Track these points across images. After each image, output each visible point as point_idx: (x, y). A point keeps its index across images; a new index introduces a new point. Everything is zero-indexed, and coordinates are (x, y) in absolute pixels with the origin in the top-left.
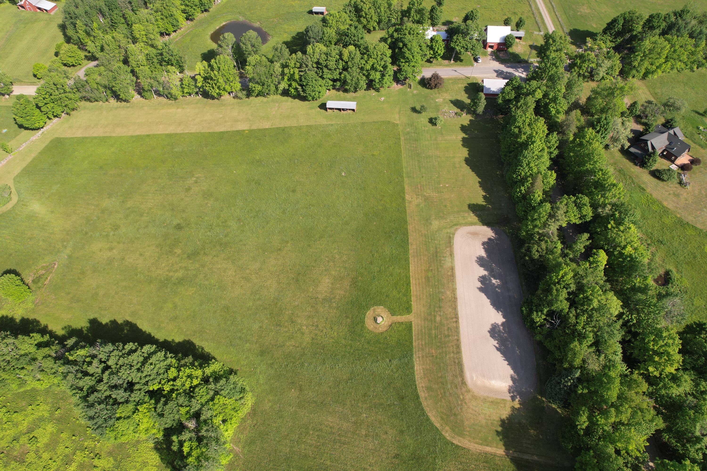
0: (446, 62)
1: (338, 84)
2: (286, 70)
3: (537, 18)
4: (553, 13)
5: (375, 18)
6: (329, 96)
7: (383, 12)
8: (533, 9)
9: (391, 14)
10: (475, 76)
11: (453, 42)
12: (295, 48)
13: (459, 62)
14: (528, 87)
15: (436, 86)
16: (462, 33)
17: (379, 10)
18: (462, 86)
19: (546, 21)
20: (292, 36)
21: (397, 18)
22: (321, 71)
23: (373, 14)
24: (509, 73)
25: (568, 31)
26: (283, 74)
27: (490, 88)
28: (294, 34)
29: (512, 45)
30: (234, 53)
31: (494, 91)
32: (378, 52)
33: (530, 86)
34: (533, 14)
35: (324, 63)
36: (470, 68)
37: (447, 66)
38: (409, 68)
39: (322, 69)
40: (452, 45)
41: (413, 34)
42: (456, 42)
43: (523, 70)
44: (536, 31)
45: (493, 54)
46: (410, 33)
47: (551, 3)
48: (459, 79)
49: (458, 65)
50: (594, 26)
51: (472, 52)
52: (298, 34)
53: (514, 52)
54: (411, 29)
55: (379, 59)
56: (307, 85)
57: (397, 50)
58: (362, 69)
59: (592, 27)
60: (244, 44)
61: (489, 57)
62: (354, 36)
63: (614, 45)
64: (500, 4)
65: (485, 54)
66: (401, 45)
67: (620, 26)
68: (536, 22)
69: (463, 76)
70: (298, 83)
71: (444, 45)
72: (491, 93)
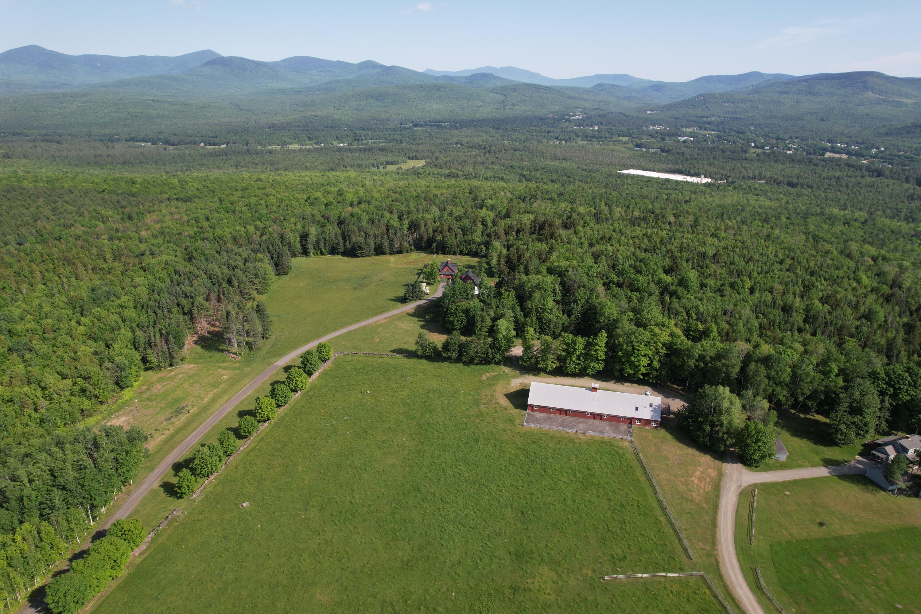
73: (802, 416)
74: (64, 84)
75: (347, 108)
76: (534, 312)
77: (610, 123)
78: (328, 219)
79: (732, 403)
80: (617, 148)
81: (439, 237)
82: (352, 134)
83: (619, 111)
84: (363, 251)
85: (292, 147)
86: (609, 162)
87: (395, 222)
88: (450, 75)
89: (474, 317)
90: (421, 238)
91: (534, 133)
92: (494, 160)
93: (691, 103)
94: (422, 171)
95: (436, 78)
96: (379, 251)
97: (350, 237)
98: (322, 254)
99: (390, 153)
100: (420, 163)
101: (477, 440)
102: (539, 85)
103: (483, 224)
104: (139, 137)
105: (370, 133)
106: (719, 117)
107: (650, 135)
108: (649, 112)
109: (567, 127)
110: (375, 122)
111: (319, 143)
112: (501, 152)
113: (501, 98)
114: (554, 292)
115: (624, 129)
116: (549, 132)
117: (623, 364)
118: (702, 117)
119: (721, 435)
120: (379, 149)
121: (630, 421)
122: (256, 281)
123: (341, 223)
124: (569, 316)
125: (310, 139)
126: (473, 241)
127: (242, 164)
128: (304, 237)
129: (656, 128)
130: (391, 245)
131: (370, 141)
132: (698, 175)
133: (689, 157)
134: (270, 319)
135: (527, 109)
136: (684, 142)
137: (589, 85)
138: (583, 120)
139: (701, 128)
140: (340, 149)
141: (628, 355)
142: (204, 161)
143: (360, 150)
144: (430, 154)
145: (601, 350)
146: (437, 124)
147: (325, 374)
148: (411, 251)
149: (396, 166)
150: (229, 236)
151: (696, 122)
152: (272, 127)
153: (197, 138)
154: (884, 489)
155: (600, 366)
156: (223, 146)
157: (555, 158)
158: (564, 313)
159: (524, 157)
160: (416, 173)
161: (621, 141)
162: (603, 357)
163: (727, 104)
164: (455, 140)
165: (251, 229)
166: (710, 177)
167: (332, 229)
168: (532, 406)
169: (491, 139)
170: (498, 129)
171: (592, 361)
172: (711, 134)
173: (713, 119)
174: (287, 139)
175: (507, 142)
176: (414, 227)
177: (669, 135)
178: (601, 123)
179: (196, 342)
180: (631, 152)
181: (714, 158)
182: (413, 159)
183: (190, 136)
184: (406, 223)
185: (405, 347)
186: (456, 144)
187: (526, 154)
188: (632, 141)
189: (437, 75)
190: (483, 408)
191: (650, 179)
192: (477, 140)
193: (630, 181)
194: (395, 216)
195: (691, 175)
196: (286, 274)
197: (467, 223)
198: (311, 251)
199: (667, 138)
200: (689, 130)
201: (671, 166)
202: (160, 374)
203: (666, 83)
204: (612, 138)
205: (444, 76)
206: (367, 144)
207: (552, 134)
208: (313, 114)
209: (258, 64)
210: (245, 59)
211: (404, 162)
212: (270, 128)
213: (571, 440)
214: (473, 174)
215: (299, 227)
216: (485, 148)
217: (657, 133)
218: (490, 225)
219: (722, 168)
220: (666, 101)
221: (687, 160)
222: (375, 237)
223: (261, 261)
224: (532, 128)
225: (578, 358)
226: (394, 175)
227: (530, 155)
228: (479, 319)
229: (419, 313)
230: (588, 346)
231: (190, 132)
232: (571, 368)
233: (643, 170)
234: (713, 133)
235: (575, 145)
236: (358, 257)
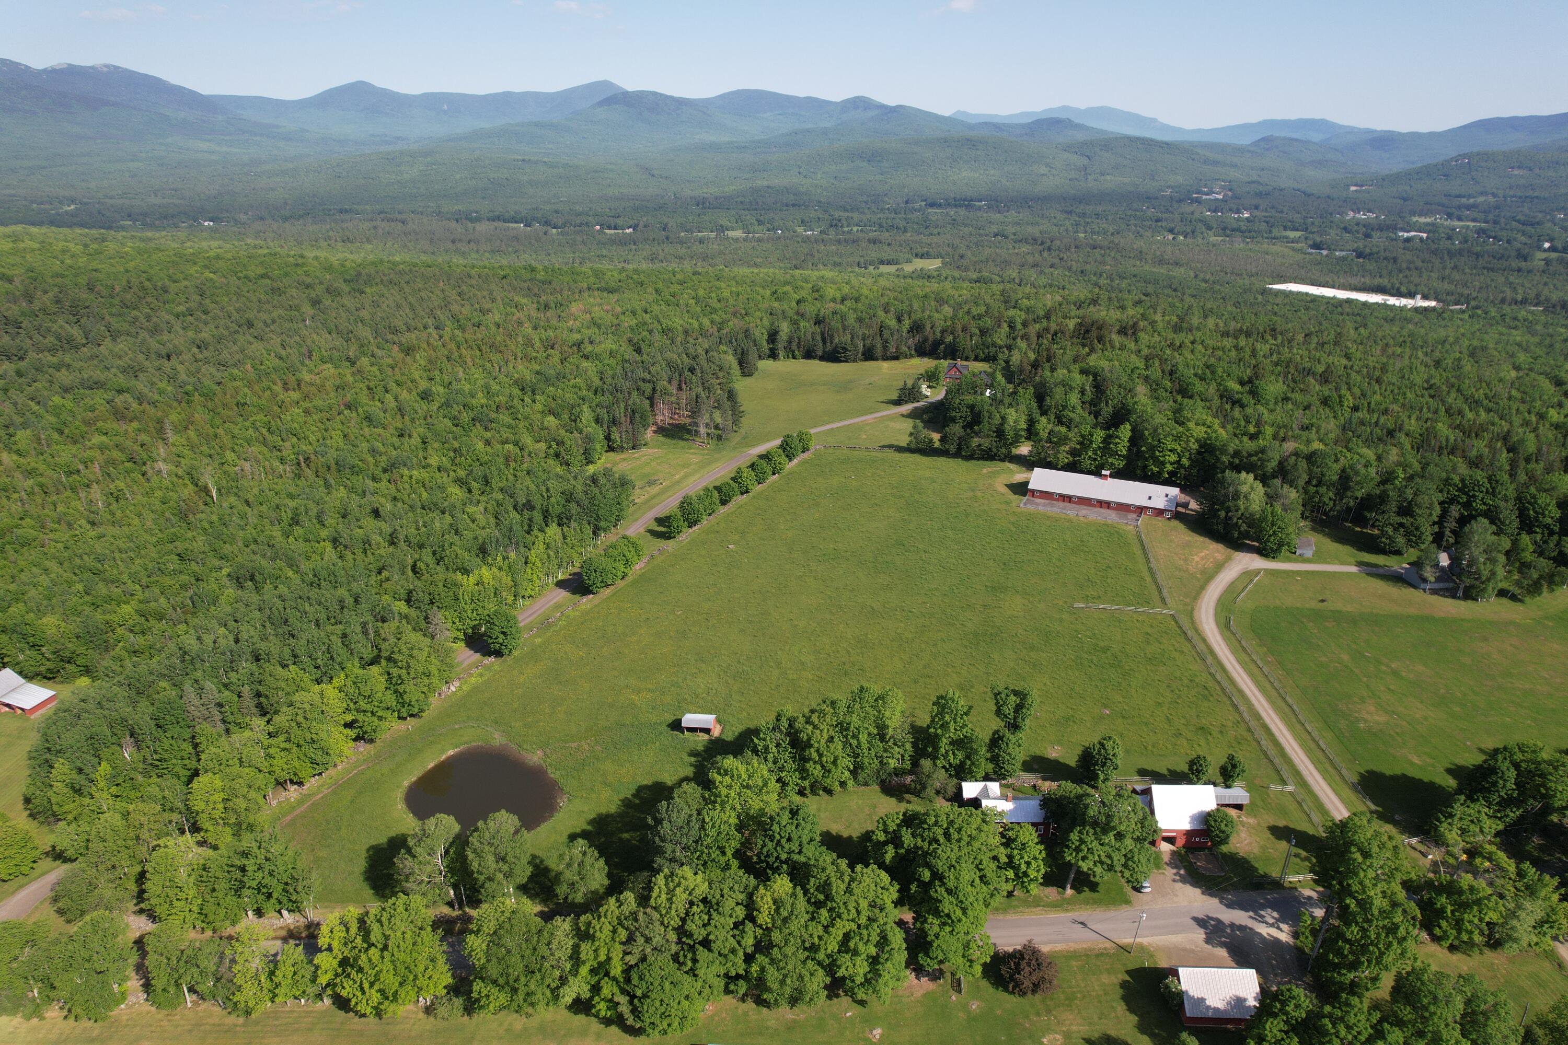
0: (1052, 892)
1: (742, 987)
2: (586, 949)
3: (1263, 742)
4: (1298, 726)
5: (846, 762)
6: (712, 1018)
7: (865, 746)
8: (1246, 715)
9: (885, 750)
10: (1145, 941)
11: (1068, 847)
12: (626, 836)
13: (1087, 893)
14: (1343, 1032)
15: (1036, 987)
16: (1095, 824)
17: (854, 742)
18: (1113, 979)
19: (1288, 750)
20: (622, 796)
21: (903, 756)
22: (690, 955)
23: (839, 752)
24: (1242, 928)
25: (1355, 779)
26: (575, 958)
27: (1202, 1000)
28: (628, 793)
29: (1228, 837)
30: (451, 869)
31: (1216, 1010)
32: (861, 901)
33: (1349, 1028)
34: (1249, 730)
35: (700, 934)
36: (1124, 912)
37: (1056, 906)
38: (952, 940)
39: (692, 948)
40: (1069, 857)
41: (959, 840)
42: (1078, 850)
43: (1275, 914)
44: (1274, 783)
45: (1178, 860)
46: (947, 835)
47: (1284, 699)
48: (1099, 955)
49: (1086, 902)
50: (1416, 760)
51: (1127, 874)
52: (641, 789)
53: (1233, 850)
54: (951, 823)
55: (863, 921)
56: (645, 996)
57: (913, 887)
58: (814, 948)
59: (1412, 764)
60: (475, 851)
61: (1170, 872)
62: (789, 840)
63: (1501, 827)
64: (1160, 704)
65: (1157, 862)
66: (926, 875)
67: (1511, 785)
68: (1265, 754)
69: (1108, 945)
70: (619, 986)
71: (1044, 854)
72: (1210, 1014)
73: (1358, 529)
74: (398, 138)
75: (819, 176)
76: (1053, 410)
77: (1273, 207)
78: (802, 316)
79: (1252, 488)
80: (1274, 249)
81: (949, 339)
82: (826, 217)
83: (1296, 186)
84: (848, 354)
85: (731, 234)
86: (1254, 270)
87: (892, 323)
88: (995, 121)
89: (980, 412)
90: (926, 340)
91: (1133, 222)
92: (1057, 261)
93: (1443, 170)
94: (935, 274)
95: (971, 127)
96: (869, 355)
97: (832, 337)
98: (794, 358)
99: (886, 248)
100: (933, 265)
101: (967, 515)
102: (1152, 140)
103: (1010, 327)
104: (507, 216)
105: (855, 215)
106: (1494, 195)
107: (1345, 229)
108: (1353, 188)
109: (1192, 213)
110: (865, 198)
111: (774, 230)
112: (1068, 249)
113: (1083, 161)
114: (1083, 392)
115: (1298, 218)
116: (1158, 221)
117: (1146, 459)
118: (1459, 196)
119: (1235, 520)
120: (869, 241)
121: (1141, 510)
122: (721, 374)
123: (818, 322)
124: (1096, 417)
125: (760, 222)
126: (994, 345)
127: (660, 257)
128: (773, 337)
129: (1361, 216)
130: (885, 348)
131: (855, 229)
132: (1411, 295)
133: (1404, 266)
134: (742, 409)
135: (1126, 180)
136: (1408, 240)
137: (1246, 140)
138: (1224, 201)
139: (1450, 216)
140: (807, 239)
141: (1152, 449)
142: (604, 252)
143: (839, 242)
144: (950, 250)
145: (1122, 446)
146: (966, 203)
147: (804, 462)
148: (911, 356)
149: (896, 267)
150: (680, 329)
151: (1443, 205)
152: (703, 204)
153: (590, 219)
154: (1415, 587)
155: (1121, 464)
156: (628, 231)
157: (1161, 262)
158: (1090, 413)
159: (1108, 259)
160: (927, 276)
161: (1286, 237)
162: (1125, 452)
163: (1516, 172)
164: (994, 229)
165: (706, 322)
166: (1436, 299)
167: (807, 327)
168: (1033, 491)
169: (1056, 229)
170: (1070, 212)
171: (1111, 456)
172: (1468, 227)
173: (1481, 199)
174: (724, 222)
175: (1082, 235)
176: (916, 328)
177: (1381, 228)
178: (1256, 208)
179: (655, 432)
180: (1300, 257)
181: (1455, 267)
182: (922, 256)
183: (579, 215)
184: (907, 323)
185: (896, 443)
186: (996, 235)
187: (1112, 254)
188: (1306, 238)
189: (973, 121)
190: (979, 494)
191: (1315, 299)
192: (1035, 231)
193: (1279, 300)
194: (892, 315)
195: (1399, 294)
196: (750, 375)
197: (988, 322)
198: (781, 353)
199: (1376, 235)
200: (1422, 220)
201: (1367, 281)
202: (623, 456)
203: (1400, 134)
204: (1270, 232)
205: (986, 123)
206: (850, 232)
207: (1164, 224)
208: (766, 183)
209: (681, 103)
210: (661, 95)
211: (909, 261)
212: (698, 205)
213: (1070, 521)
214: (1017, 281)
215: (766, 322)
216: (1042, 243)
217: (1358, 224)
218: (1019, 327)
219: (1465, 285)
220: (1393, 164)
221: (1400, 271)
222: (864, 339)
223: (725, 352)
224: (1129, 212)
225: (1095, 451)
226: (892, 278)
227: (1118, 256)
228: (986, 414)
229: (914, 415)
230: (1107, 440)
231: (578, 208)
232: (1087, 463)
233: (1312, 285)
234: (1471, 224)
235: (1200, 241)
236: (841, 361)
